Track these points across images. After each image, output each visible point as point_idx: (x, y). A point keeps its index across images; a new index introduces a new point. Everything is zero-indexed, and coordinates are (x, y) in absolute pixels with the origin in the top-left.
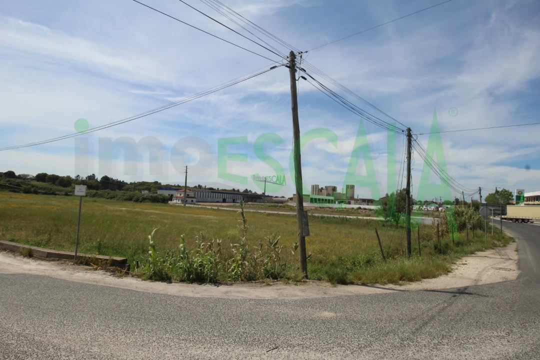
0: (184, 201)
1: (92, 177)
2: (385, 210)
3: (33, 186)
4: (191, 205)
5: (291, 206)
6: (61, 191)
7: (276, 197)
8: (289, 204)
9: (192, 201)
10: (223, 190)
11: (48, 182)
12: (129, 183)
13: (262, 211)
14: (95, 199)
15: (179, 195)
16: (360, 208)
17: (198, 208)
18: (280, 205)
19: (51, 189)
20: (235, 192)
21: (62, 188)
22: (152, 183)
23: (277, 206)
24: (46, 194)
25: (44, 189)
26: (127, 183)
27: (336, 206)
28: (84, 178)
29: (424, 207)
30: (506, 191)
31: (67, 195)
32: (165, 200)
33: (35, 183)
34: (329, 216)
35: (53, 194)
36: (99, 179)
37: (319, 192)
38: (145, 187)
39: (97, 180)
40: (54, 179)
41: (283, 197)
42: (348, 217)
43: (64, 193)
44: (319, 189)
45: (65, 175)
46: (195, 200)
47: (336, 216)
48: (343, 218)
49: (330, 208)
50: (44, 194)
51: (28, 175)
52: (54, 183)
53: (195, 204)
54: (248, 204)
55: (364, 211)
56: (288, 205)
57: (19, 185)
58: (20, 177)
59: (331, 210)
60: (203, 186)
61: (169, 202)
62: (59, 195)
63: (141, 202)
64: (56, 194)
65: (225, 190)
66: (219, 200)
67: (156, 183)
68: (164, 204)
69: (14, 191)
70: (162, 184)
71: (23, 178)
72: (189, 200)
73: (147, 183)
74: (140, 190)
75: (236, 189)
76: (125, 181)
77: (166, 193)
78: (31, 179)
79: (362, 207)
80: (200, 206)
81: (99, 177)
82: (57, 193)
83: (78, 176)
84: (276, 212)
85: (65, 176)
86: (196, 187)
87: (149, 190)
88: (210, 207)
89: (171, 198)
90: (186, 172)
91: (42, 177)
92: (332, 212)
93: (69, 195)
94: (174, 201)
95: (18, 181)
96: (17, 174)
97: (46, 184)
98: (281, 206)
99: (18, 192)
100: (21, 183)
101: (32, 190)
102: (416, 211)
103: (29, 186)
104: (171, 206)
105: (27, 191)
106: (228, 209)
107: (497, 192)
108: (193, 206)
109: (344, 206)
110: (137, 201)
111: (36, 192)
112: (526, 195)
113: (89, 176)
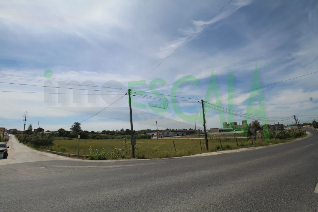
1: (122, 130)
3: (100, 136)
6: (111, 137)
8: (208, 134)
9: (162, 137)
10: (179, 130)
15: (155, 134)
20: (184, 130)
22: (147, 130)
24: (105, 139)
25: (105, 137)
26: (136, 131)
28: (119, 131)
31: (112, 138)
32: (149, 137)
33: (102, 135)
35: (107, 139)
36: (125, 131)
38: (144, 132)
40: (108, 132)
43: (111, 138)
45: (112, 130)
46: (163, 136)
51: (100, 132)
52: (108, 134)
53: (163, 138)
54: (188, 136)
57: (95, 136)
60: (169, 129)
61: (152, 138)
65: (180, 130)
66: (175, 135)
70: (151, 130)
71: (97, 133)
72: (160, 136)
74: (141, 134)
75: (185, 129)
76: (135, 131)
77: (150, 134)
81: (125, 130)
82: (109, 138)
86: (166, 130)
89: (153, 136)
91: (104, 132)
95: (96, 134)
96: (95, 132)
97: (106, 135)
100: (96, 135)
105: (98, 139)
111: (101, 139)
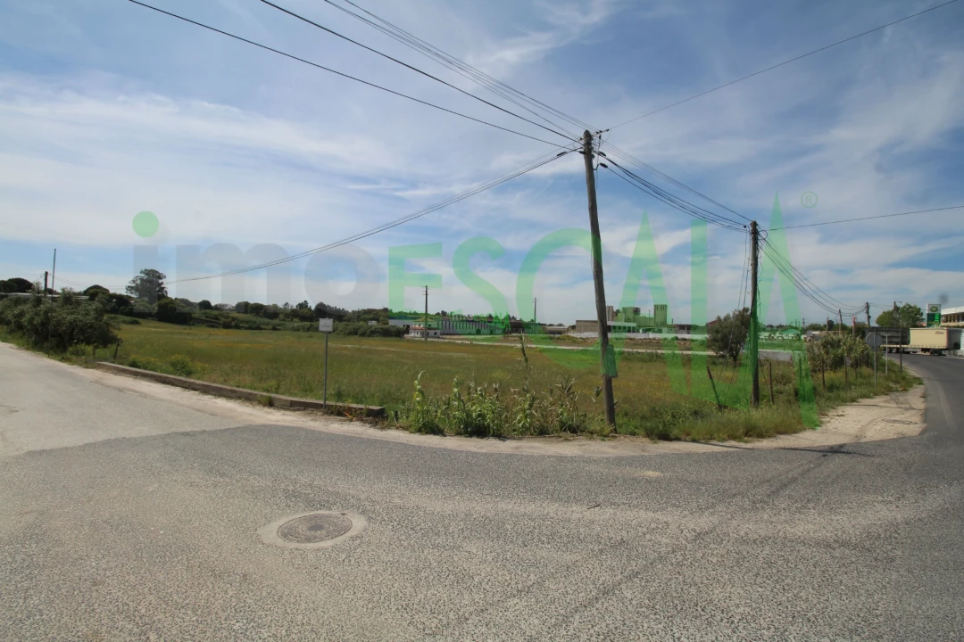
0: (425, 334)
1: (303, 305)
2: (715, 340)
3: (234, 319)
4: (434, 340)
5: (573, 337)
6: (268, 324)
7: (551, 325)
8: (571, 334)
9: (435, 334)
11: (251, 312)
12: (350, 311)
13: (533, 346)
14: (310, 333)
15: (417, 326)
16: (677, 338)
17: (445, 343)
18: (557, 336)
19: (255, 322)
21: (266, 320)
22: (380, 310)
23: (554, 338)
24: (250, 328)
25: (247, 322)
26: (348, 312)
27: (640, 335)
28: (295, 307)
29: (778, 334)
30: (910, 307)
31: (274, 329)
32: (400, 333)
33: (236, 315)
34: (630, 350)
35: (258, 328)
36: (313, 308)
37: (613, 316)
38: (371, 316)
39: (310, 309)
40: (258, 309)
41: (561, 325)
42: (659, 352)
43: (271, 327)
44: (613, 312)
46: (438, 332)
47: (639, 350)
48: (652, 354)
49: (631, 339)
50: (246, 328)
51: (227, 305)
52: (258, 314)
53: (439, 338)
54: (513, 336)
55: (683, 343)
56: (568, 337)
57: (217, 319)
58: (217, 308)
59: (632, 342)
60: (448, 312)
61: (405, 336)
62: (265, 329)
63: (369, 336)
64: (262, 329)
67: (386, 310)
68: (398, 339)
69: (212, 326)
71: (220, 308)
72: (431, 332)
73: (374, 310)
74: (366, 320)
76: (346, 310)
77: (400, 324)
78: (229, 309)
79: (680, 336)
80: (446, 340)
81: (312, 305)
82: (263, 327)
83: (287, 304)
84: (553, 347)
85: (271, 304)
86: (438, 314)
87: (378, 320)
88: (460, 342)
89: (407, 330)
90: (426, 295)
91: (245, 307)
92: (635, 345)
93: (277, 330)
94: (412, 335)
95: (215, 312)
96: (213, 304)
97: (249, 315)
98: (558, 338)
99: (217, 327)
100: (219, 315)
101: (233, 324)
102: (764, 341)
103: (230, 319)
104: (408, 341)
105: (227, 326)
106: (485, 343)
107: (896, 308)
108: (437, 340)
109: (651, 335)
110: (363, 335)
111: (237, 327)
112: (944, 312)
113: (300, 304)
